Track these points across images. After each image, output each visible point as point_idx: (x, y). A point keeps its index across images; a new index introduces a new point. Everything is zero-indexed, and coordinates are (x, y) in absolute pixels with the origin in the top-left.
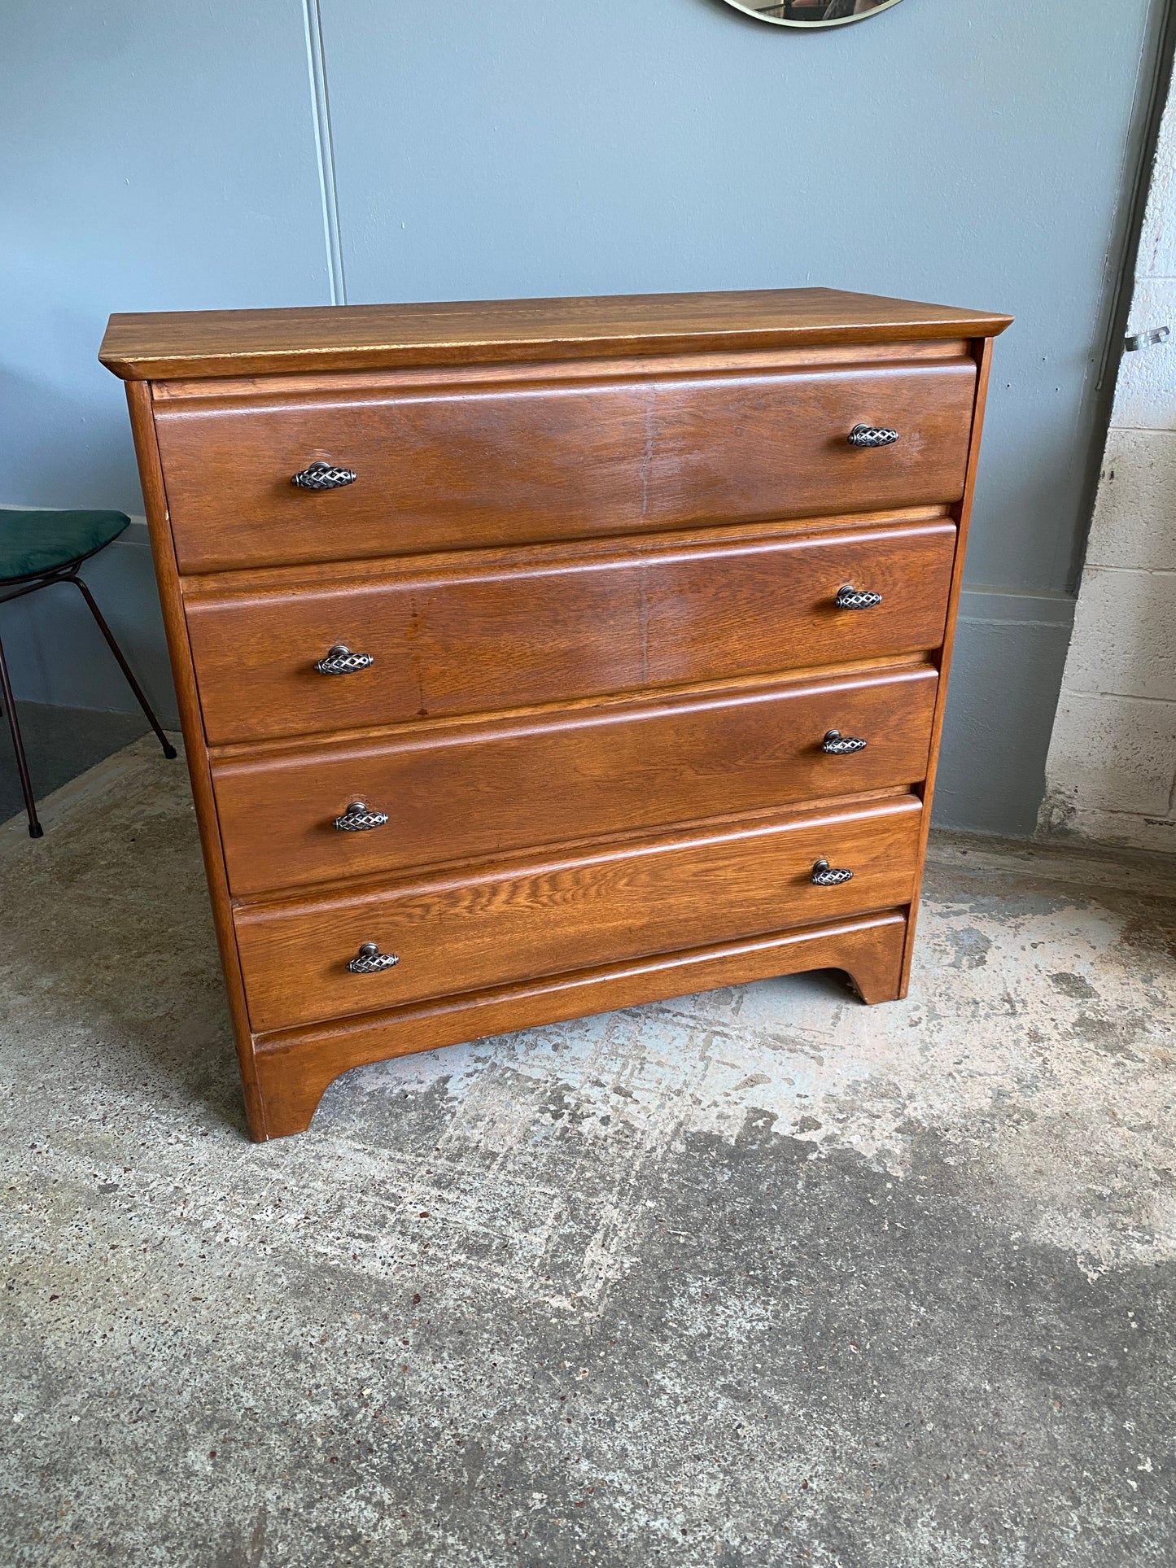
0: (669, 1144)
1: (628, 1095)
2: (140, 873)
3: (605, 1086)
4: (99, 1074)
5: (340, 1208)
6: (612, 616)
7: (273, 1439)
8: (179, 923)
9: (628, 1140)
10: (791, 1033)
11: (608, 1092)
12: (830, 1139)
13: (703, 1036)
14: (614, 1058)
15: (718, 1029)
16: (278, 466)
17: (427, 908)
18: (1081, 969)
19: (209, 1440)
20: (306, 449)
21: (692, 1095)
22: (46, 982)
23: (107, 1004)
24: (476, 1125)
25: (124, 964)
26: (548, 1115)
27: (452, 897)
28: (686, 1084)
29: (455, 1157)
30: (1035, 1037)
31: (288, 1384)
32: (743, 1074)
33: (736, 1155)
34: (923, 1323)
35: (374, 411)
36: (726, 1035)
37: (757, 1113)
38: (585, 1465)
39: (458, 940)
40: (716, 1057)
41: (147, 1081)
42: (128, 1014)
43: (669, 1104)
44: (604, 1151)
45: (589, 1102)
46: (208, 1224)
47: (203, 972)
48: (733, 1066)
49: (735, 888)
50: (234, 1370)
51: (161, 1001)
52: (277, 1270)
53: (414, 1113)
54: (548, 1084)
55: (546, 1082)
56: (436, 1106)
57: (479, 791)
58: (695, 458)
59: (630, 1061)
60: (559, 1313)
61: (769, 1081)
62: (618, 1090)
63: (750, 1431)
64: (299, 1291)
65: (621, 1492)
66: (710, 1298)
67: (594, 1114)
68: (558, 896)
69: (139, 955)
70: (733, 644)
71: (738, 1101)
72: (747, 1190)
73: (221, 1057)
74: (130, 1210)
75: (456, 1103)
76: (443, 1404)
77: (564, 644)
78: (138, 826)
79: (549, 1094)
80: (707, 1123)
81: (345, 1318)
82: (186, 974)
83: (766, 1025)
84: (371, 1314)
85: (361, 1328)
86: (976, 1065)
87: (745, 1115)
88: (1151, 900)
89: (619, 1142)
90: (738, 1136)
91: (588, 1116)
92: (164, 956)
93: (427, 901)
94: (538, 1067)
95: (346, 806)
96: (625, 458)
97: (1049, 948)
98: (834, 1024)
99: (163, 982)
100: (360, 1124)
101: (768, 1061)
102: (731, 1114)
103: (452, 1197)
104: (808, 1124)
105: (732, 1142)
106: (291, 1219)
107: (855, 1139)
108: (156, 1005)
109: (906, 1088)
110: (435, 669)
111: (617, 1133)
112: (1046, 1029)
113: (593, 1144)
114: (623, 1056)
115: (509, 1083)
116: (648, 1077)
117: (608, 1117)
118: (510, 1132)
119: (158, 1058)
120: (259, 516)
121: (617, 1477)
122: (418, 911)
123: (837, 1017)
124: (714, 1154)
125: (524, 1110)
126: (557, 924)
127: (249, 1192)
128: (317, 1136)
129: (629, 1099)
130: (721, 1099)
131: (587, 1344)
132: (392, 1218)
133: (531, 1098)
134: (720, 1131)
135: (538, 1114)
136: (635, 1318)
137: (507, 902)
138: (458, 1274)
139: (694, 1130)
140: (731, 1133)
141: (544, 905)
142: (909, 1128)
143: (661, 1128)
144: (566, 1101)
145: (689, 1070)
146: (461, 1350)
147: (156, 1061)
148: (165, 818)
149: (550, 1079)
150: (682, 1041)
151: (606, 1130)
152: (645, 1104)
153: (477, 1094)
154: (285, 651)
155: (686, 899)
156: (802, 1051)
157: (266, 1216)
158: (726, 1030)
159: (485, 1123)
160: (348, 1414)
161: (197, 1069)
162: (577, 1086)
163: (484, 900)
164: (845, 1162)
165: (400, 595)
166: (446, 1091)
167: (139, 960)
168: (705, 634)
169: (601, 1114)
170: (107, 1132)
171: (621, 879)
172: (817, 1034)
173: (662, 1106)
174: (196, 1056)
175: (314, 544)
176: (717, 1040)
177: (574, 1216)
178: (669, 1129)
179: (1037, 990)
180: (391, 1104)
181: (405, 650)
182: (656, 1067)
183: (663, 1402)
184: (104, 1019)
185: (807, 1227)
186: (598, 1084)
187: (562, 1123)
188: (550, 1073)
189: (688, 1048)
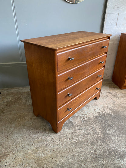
0: (94, 118)
1: (86, 115)
4: (32, 133)
5: (72, 136)
6: (87, 68)
7: (88, 160)
10: (94, 104)
12: (105, 112)
14: (82, 112)
16: (66, 58)
17: (72, 102)
18: (109, 91)
19: (83, 163)
20: (68, 56)
21: (91, 113)
22: (13, 126)
23: (24, 126)
24: (76, 123)
25: (21, 120)
27: (74, 100)
29: (77, 127)
30: (111, 98)
31: (84, 155)
32: (94, 109)
33: (100, 117)
34: (125, 125)
36: (89, 106)
37: (98, 112)
38: (114, 148)
39: (74, 105)
40: (90, 109)
41: (38, 132)
42: (28, 125)
44: (89, 121)
45: (84, 117)
46: (61, 144)
47: (32, 118)
48: (92, 109)
50: (78, 156)
52: (72, 145)
53: (69, 124)
56: (71, 123)
57: (77, 89)
58: (93, 51)
59: (84, 112)
60: (100, 137)
61: (96, 109)
63: (122, 139)
64: (76, 145)
65: (118, 149)
66: (109, 130)
68: (81, 98)
70: (94, 69)
72: (104, 119)
74: (51, 146)
75: (72, 121)
76: (98, 149)
77: (84, 72)
78: (5, 103)
79: (80, 117)
80: (95, 115)
81: (83, 146)
82: (30, 119)
84: (85, 144)
85: (85, 146)
86: (109, 102)
88: (108, 84)
92: (25, 118)
95: (68, 94)
96: (89, 52)
97: (105, 90)
100: (65, 127)
101: (94, 107)
102: (96, 113)
103: (81, 130)
104: (102, 112)
106: (68, 139)
107: (107, 112)
108: (30, 123)
109: (106, 106)
110: (75, 77)
111: (89, 119)
112: (111, 97)
115: (75, 118)
116: (87, 113)
118: (80, 122)
119: (37, 129)
121: (117, 148)
124: (98, 117)
125: (79, 120)
126: (81, 100)
127: (62, 139)
128: (63, 130)
130: (94, 112)
131: (104, 138)
132: (77, 135)
133: (78, 118)
135: (81, 120)
136: (106, 134)
137: (78, 99)
138: (88, 137)
140: (98, 115)
142: (109, 109)
143: (92, 117)
144: (82, 117)
145: (89, 111)
146: (95, 144)
148: (8, 101)
150: (86, 108)
152: (89, 115)
154: (65, 79)
156: (96, 105)
157: (66, 140)
160: (92, 154)
163: (76, 100)
164: (108, 114)
165: (73, 70)
166: (70, 121)
167: (23, 119)
169: (86, 117)
170: (39, 139)
174: (41, 127)
175: (68, 66)
177: (93, 128)
179: (108, 94)
180: (66, 124)
182: (86, 111)
183: (114, 140)
184: (25, 127)
185: (110, 121)
186: (83, 115)
187: (83, 120)
188: (78, 115)
189: (87, 109)
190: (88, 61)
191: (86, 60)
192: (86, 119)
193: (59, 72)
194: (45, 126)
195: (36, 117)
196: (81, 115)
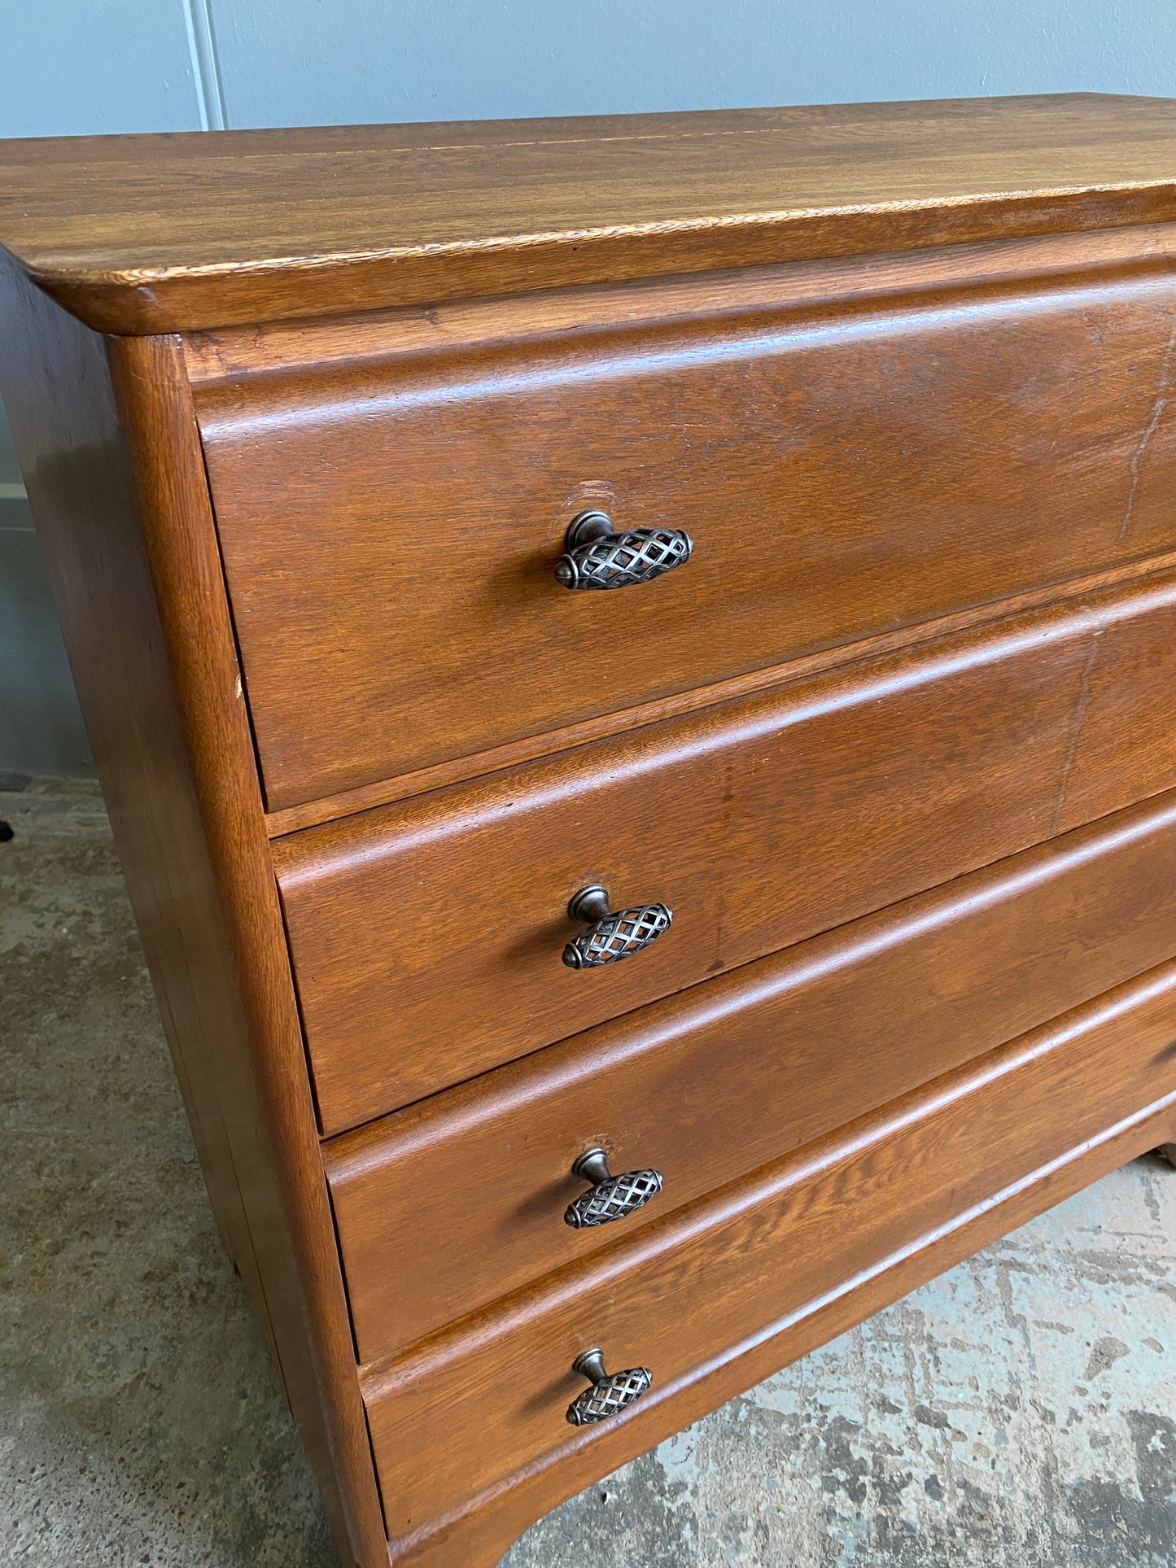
0: (1047, 1518)
1: (941, 1422)
2: (14, 1070)
3: (898, 1410)
4: (55, 1546)
6: (1033, 731)
8: (105, 1167)
9: (985, 1524)
10: (1106, 1244)
11: (911, 1424)
13: (991, 1272)
14: (886, 1345)
15: (1006, 1255)
16: (501, 534)
17: (682, 1269)
20: (563, 481)
21: (1033, 1403)
23: (27, 1373)
24: (739, 1543)
25: (34, 1273)
26: (841, 1493)
28: (1014, 1381)
32: (1082, 1343)
33: (1156, 1521)
35: (712, 375)
36: (1021, 1267)
37: (1142, 1423)
39: (720, 1295)
40: (1030, 1315)
41: (146, 1549)
42: (70, 1389)
43: (1010, 1431)
44: (961, 1560)
45: (890, 1450)
47: (175, 1267)
48: (1062, 1329)
49: (1092, 1090)
51: (122, 1348)
53: (628, 1535)
54: (814, 1422)
55: (808, 1418)
56: (657, 1510)
57: (785, 1068)
59: (912, 1346)
61: (1126, 1352)
62: (922, 1415)
67: (910, 1475)
68: (870, 1184)
69: (57, 1248)
71: (1104, 1402)
73: (262, 1462)
75: (687, 1496)
77: (953, 793)
79: (823, 1444)
80: (1082, 1462)
82: (148, 1277)
83: (1067, 1235)
87: (1128, 1432)
89: (975, 1533)
90: (1140, 1480)
91: (904, 1484)
92: (101, 1243)
93: (685, 1257)
94: (783, 1386)
95: (572, 1162)
96: (1117, 435)
98: (1154, 1215)
99: (112, 1302)
101: (1105, 1308)
102: (1107, 1432)
105: (1137, 1492)
108: (114, 1359)
110: (746, 888)
111: (962, 1511)
113: (938, 1546)
114: (898, 1339)
115: (753, 1431)
116: (955, 1378)
117: (934, 1477)
118: (799, 1547)
120: (453, 656)
122: (669, 1277)
123: (1150, 1201)
124: (1122, 1525)
126: (862, 1220)
129: (949, 1433)
130: (1078, 1403)
133: (797, 1459)
134: (1110, 1474)
135: (826, 1496)
137: (800, 1217)
139: (1070, 1479)
140: (1126, 1473)
141: (849, 1202)
143: (1023, 1486)
144: (856, 1457)
145: (1004, 1349)
147: (150, 1492)
148: (26, 955)
149: (810, 1410)
150: (967, 1291)
151: (943, 1508)
152: (976, 1438)
153: (712, 1467)
154: (486, 923)
155: (1030, 1126)
156: (1140, 1278)
158: (1020, 1257)
159: (750, 1533)
161: (227, 1501)
162: (856, 1417)
163: (767, 1227)
165: (704, 763)
166: (660, 1475)
167: (58, 1259)
168: (1149, 732)
169: (921, 1475)
171: (957, 1129)
172: (1144, 1241)
173: (1001, 1437)
174: (217, 1467)
175: (563, 696)
176: (1014, 1276)
178: (1035, 1488)
180: (583, 1519)
181: (702, 865)
182: (955, 1352)
184: (29, 1409)
186: (886, 1407)
187: (870, 1507)
188: (807, 1395)
189: (982, 1304)
190: (1073, 605)
191: (1013, 590)
192: (912, 1505)
193: (295, 800)
194: (272, 1467)
195: (221, 1276)
196: (846, 1406)
